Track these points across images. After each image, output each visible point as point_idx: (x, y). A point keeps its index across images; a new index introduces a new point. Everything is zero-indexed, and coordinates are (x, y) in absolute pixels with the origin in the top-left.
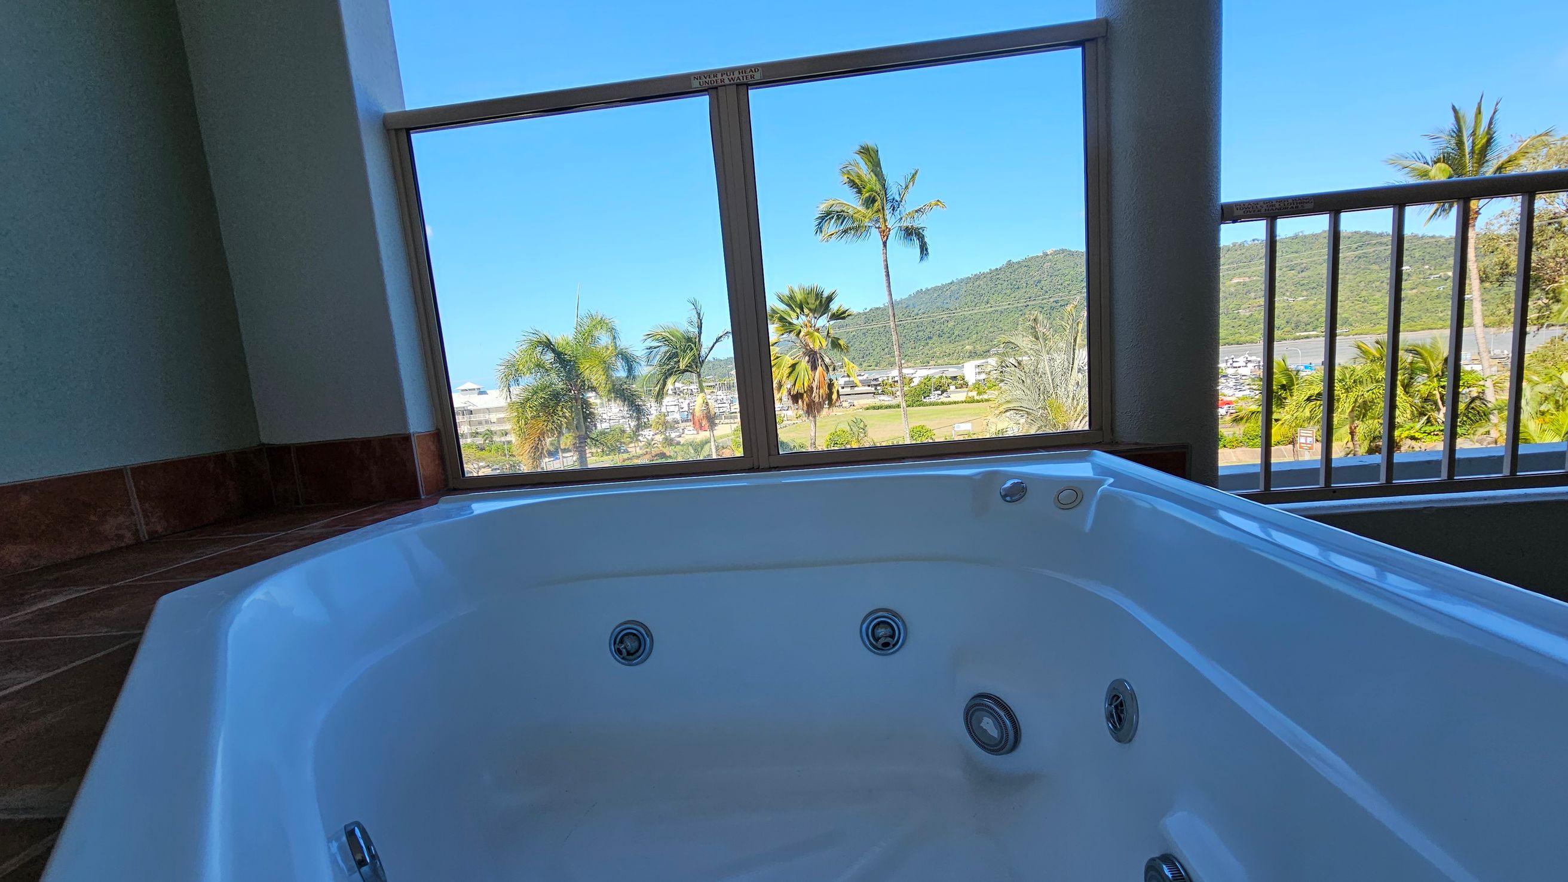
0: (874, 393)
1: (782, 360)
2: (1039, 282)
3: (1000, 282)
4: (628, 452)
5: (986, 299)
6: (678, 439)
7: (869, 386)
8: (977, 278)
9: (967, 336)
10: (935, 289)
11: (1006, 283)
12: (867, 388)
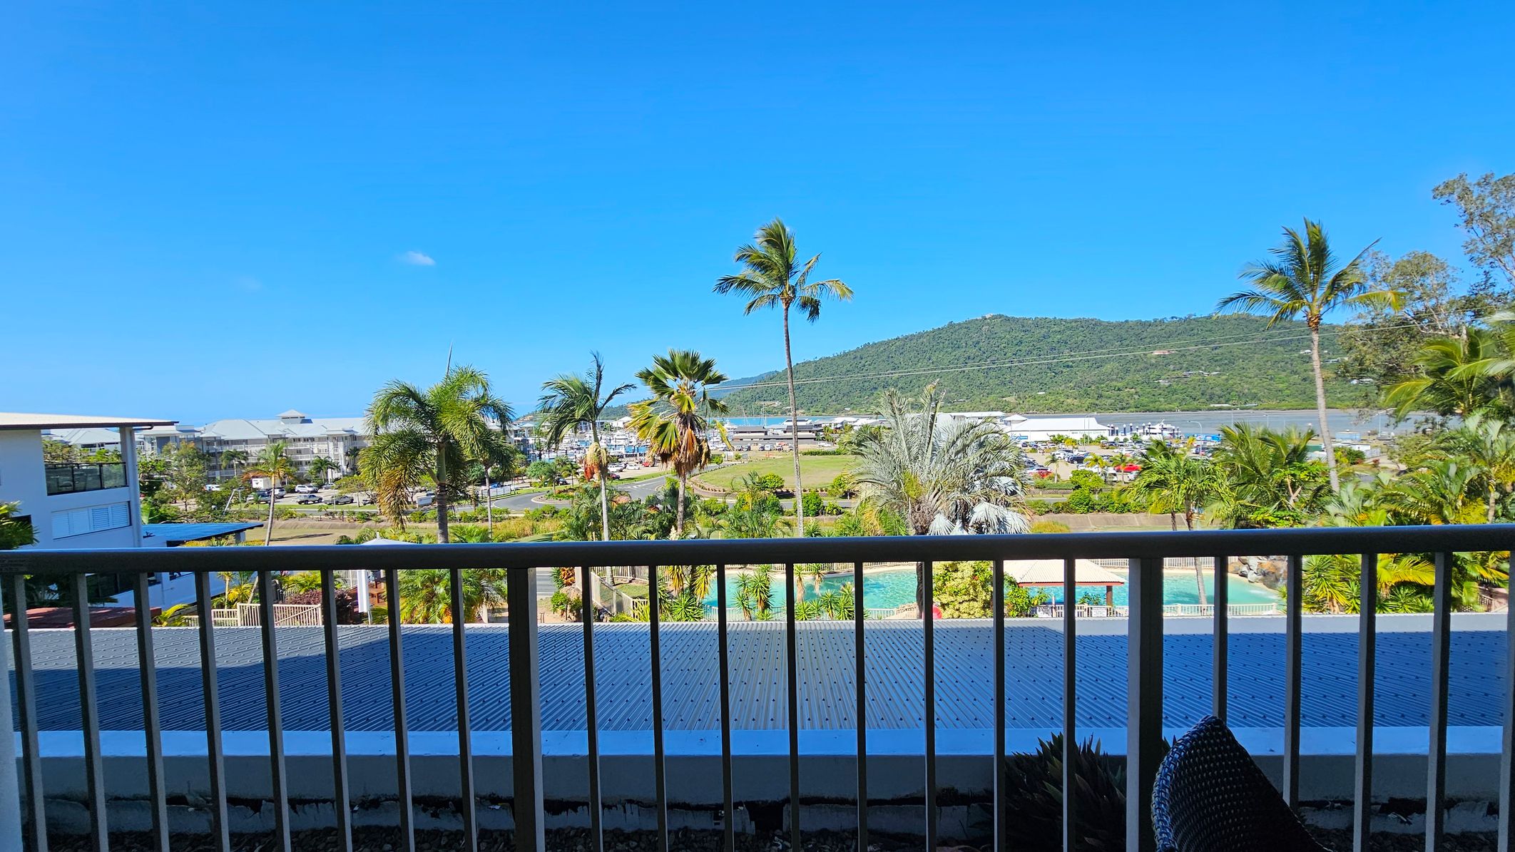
0: (815, 439)
1: (653, 420)
2: (978, 343)
3: (943, 341)
4: (567, 484)
5: (928, 355)
6: (617, 474)
7: (810, 432)
8: (921, 336)
9: (910, 388)
10: (882, 343)
11: (947, 342)
12: (808, 433)
